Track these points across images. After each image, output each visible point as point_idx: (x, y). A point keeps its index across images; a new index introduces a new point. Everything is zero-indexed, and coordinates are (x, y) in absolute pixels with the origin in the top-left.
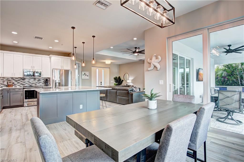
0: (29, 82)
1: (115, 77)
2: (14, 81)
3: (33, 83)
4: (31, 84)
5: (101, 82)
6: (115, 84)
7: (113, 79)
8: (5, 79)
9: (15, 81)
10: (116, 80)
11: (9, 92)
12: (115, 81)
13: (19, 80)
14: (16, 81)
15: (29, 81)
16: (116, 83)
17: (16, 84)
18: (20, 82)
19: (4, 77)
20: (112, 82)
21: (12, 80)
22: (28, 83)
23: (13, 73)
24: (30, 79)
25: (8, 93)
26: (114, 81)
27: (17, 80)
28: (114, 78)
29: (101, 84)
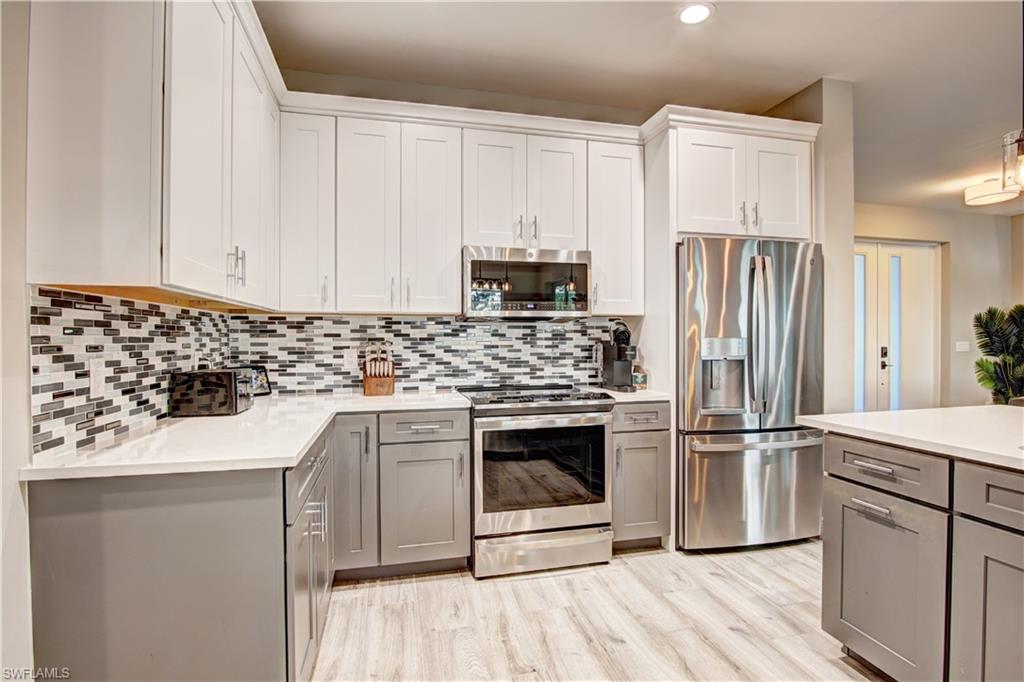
0: (494, 351)
1: (983, 311)
2: (398, 346)
3: (518, 363)
4: (504, 369)
5: (884, 353)
6: (980, 365)
7: (972, 331)
8: (344, 331)
9: (408, 344)
10: (989, 334)
11: (373, 445)
12: (984, 346)
13: (431, 339)
14: (413, 348)
15: (495, 341)
16: (992, 359)
17: (415, 370)
18: (440, 354)
19: (340, 310)
20: (961, 346)
21: (389, 336)
22: (488, 361)
23: (397, 281)
24: (503, 328)
25: (367, 450)
26: (976, 342)
27: (416, 334)
28: (978, 319)
29: (884, 366)
